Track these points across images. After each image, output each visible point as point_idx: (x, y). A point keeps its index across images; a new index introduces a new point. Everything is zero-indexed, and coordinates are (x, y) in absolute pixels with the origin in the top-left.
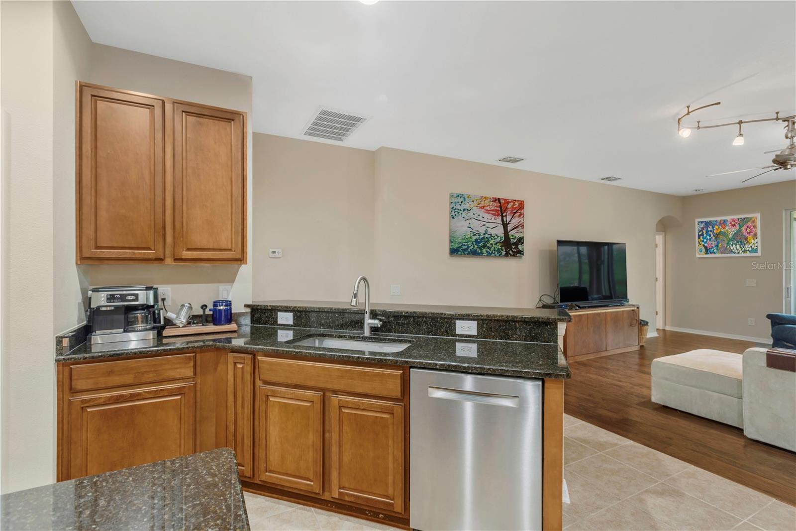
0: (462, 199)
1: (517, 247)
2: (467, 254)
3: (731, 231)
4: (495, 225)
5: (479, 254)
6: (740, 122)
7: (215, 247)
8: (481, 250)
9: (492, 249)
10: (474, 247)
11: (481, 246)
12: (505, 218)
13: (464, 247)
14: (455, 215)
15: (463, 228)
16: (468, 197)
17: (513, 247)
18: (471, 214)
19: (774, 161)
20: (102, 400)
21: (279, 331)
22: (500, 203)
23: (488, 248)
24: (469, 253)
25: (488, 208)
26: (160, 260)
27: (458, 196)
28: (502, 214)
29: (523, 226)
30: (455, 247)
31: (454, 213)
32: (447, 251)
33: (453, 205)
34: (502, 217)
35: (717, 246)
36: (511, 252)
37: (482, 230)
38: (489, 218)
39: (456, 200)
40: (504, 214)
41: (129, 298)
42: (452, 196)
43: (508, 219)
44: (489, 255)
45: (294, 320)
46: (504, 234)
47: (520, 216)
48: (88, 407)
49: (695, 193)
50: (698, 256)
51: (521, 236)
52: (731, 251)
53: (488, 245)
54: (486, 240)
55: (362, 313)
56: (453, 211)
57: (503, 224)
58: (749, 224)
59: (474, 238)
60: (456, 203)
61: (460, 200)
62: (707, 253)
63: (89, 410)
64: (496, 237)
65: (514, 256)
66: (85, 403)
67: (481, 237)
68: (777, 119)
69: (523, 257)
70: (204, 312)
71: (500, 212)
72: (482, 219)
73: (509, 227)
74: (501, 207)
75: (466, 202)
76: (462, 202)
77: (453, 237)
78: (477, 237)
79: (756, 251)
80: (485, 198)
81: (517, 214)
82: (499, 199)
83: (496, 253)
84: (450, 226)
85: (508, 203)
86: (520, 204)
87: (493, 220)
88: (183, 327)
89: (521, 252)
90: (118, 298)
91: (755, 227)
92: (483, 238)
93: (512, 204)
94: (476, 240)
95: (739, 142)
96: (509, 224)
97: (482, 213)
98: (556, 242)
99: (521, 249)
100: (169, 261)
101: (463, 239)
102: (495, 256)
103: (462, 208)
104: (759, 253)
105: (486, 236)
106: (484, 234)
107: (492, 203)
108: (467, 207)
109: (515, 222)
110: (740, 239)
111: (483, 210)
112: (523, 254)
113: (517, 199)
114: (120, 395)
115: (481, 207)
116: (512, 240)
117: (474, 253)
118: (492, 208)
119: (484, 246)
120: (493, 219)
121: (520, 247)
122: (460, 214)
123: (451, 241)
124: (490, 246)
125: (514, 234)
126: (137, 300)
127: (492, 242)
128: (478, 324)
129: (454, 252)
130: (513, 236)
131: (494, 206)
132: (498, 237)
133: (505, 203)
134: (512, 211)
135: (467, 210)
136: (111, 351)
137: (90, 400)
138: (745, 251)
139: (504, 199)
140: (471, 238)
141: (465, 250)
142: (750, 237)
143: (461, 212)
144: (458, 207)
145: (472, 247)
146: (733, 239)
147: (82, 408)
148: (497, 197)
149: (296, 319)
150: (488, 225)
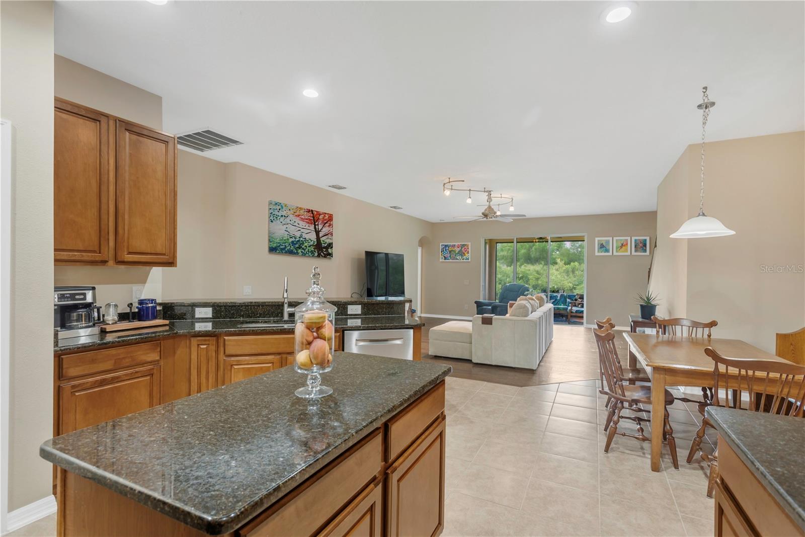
0: (280, 207)
1: (327, 250)
2: (285, 253)
3: (457, 250)
4: (309, 231)
5: (295, 253)
6: (470, 190)
7: (153, 252)
8: (297, 250)
9: (307, 250)
10: (291, 247)
11: (297, 248)
12: (317, 226)
13: (282, 247)
14: (274, 219)
15: (281, 231)
16: (285, 206)
17: (324, 250)
18: (288, 220)
19: (483, 214)
20: (89, 385)
21: (196, 324)
22: (313, 214)
23: (303, 249)
24: (286, 252)
25: (303, 217)
26: (104, 262)
27: (277, 204)
28: (315, 223)
29: (332, 234)
30: (274, 246)
31: (273, 218)
32: (267, 249)
33: (271, 211)
34: (315, 225)
35: (450, 256)
36: (322, 254)
37: (298, 234)
38: (304, 225)
39: (275, 207)
40: (316, 223)
41: (77, 297)
42: (270, 203)
43: (320, 228)
44: (304, 255)
45: (213, 313)
46: (317, 239)
47: (329, 226)
48: (76, 391)
49: (440, 221)
50: (441, 261)
51: (331, 242)
52: (457, 259)
53: (303, 247)
54: (301, 242)
55: (282, 305)
56: (272, 216)
57: (316, 231)
58: (466, 247)
59: (291, 240)
60: (274, 209)
61: (278, 208)
62: (445, 260)
63: (77, 394)
64: (310, 241)
65: (325, 257)
66: (75, 388)
67: (297, 240)
68: (485, 192)
69: (332, 259)
70: (131, 310)
71: (313, 221)
72: (297, 225)
73: (321, 234)
74: (313, 217)
75: (283, 210)
76: (280, 209)
77: (272, 238)
78: (293, 239)
79: (468, 259)
80: (300, 208)
81: (327, 224)
82: (312, 211)
83: (310, 254)
84: (269, 228)
85: (320, 215)
86: (329, 217)
87: (307, 227)
88: (112, 324)
89: (330, 255)
90: (67, 298)
91: (468, 248)
92: (299, 241)
93: (323, 216)
94: (293, 242)
95: (469, 201)
96: (320, 231)
97: (297, 220)
98: (364, 252)
99: (330, 252)
100: (111, 263)
101: (281, 240)
102: (309, 256)
103: (280, 215)
104: (470, 260)
105: (301, 239)
106: (300, 238)
107: (306, 213)
108: (284, 213)
109: (325, 230)
110: (462, 254)
111: (298, 218)
112: (332, 256)
113: (327, 213)
114: (104, 379)
115: (296, 216)
116: (323, 244)
117: (291, 253)
118: (306, 218)
119: (300, 248)
120: (307, 225)
121: (330, 250)
122: (278, 219)
123: (270, 241)
124: (305, 248)
125: (325, 240)
126: (85, 299)
127: (306, 244)
128: (362, 307)
129: (272, 250)
130: (324, 241)
131: (308, 216)
132: (311, 241)
133: (317, 215)
134: (323, 221)
135: (285, 216)
136: (64, 347)
137: (80, 385)
138: (463, 259)
139: (316, 211)
140: (288, 239)
141: (282, 249)
142: (466, 253)
143: (279, 218)
144: (276, 213)
145: (289, 247)
146: (458, 253)
147: (72, 392)
148: (311, 209)
149: (216, 312)
150: (302, 230)
